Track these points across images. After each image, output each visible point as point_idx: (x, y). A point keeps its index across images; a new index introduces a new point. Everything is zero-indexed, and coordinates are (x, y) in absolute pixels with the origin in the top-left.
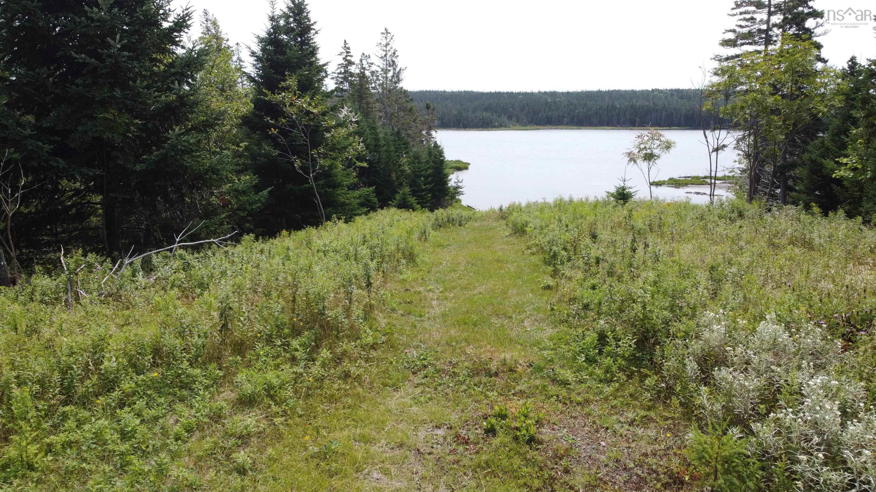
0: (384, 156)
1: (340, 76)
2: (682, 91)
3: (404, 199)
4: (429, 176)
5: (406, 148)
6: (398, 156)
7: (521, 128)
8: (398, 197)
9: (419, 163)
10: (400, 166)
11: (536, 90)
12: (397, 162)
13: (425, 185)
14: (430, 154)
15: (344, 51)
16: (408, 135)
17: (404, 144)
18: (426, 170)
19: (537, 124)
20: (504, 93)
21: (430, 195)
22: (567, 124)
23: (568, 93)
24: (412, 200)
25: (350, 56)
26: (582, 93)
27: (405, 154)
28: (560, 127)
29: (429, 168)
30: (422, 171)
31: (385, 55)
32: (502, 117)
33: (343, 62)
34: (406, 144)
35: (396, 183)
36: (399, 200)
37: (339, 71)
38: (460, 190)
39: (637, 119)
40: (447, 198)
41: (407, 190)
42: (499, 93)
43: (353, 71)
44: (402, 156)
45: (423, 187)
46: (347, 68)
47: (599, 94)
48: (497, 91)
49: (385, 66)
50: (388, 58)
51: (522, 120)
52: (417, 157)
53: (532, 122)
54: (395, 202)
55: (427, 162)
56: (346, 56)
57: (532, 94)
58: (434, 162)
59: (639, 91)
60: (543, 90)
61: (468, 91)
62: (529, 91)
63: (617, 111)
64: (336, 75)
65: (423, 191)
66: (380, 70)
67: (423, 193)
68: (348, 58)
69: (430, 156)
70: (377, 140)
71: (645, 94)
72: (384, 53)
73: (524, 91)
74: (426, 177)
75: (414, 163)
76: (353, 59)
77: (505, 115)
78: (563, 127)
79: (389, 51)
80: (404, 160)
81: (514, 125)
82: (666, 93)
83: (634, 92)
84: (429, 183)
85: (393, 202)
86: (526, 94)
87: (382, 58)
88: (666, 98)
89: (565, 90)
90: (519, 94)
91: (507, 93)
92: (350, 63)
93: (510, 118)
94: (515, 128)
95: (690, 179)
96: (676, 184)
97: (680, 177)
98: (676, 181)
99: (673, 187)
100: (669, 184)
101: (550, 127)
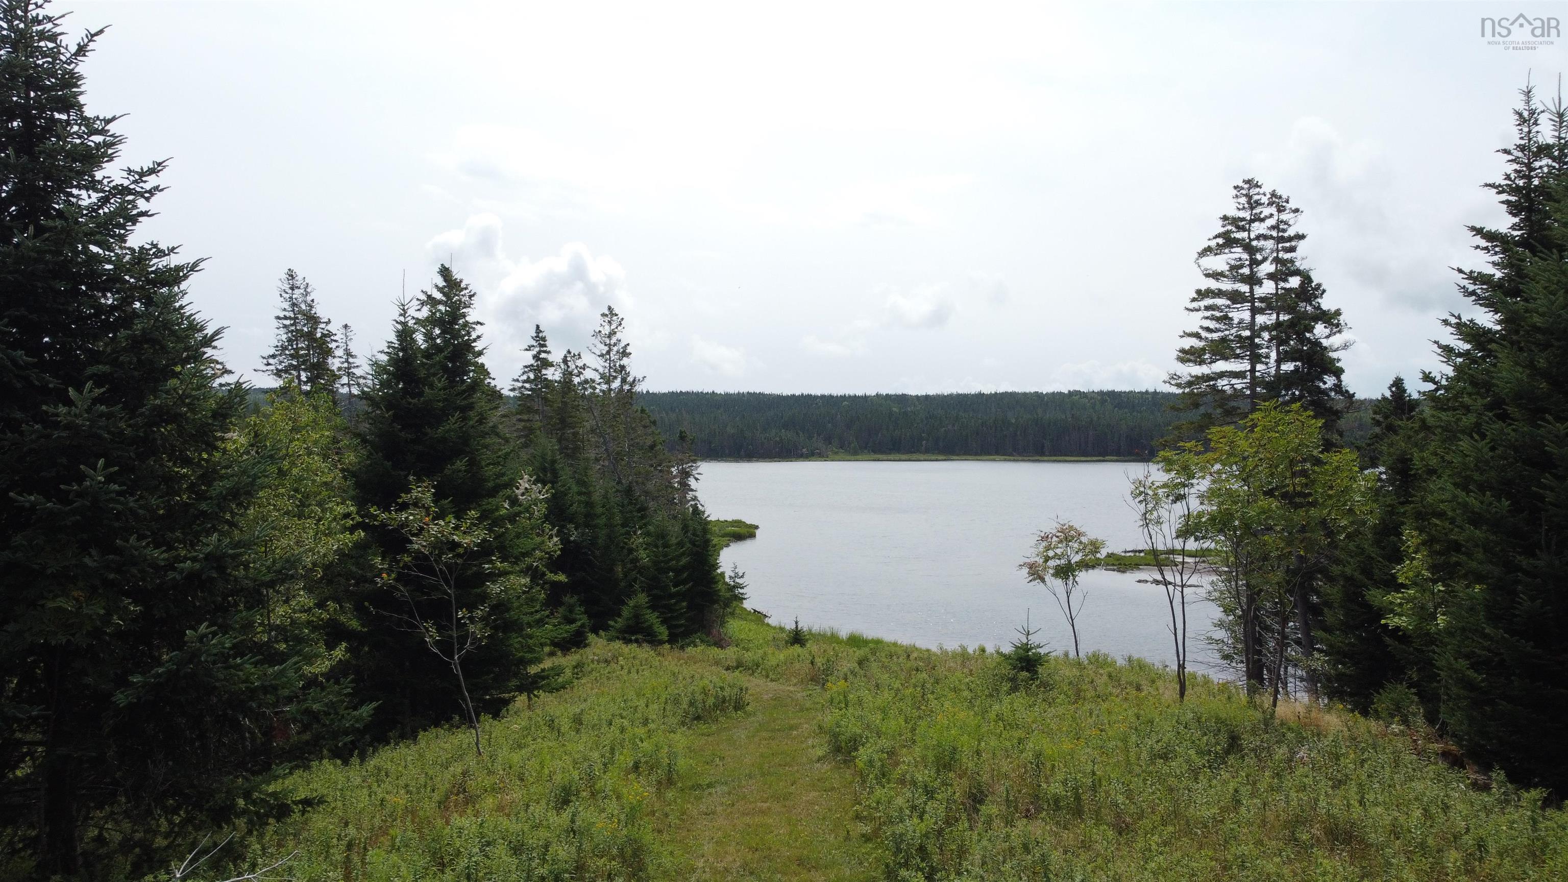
0: (603, 532)
1: (527, 385)
3: (637, 616)
4: (684, 568)
5: (642, 517)
6: (628, 533)
7: (848, 458)
8: (626, 612)
9: (666, 545)
10: (631, 551)
11: (871, 392)
12: (626, 543)
13: (675, 586)
14: (685, 528)
15: (534, 343)
16: (647, 493)
17: (639, 511)
18: (678, 558)
19: (875, 452)
20: (816, 397)
21: (684, 604)
22: (927, 451)
23: (927, 397)
24: (652, 618)
25: (545, 352)
26: (951, 396)
27: (640, 528)
28: (915, 456)
29: (683, 554)
30: (671, 560)
31: (608, 352)
32: (814, 439)
33: (532, 362)
34: (643, 509)
35: (623, 584)
36: (628, 619)
37: (525, 377)
38: (741, 591)
39: (1047, 444)
40: (716, 606)
41: (642, 598)
42: (809, 396)
43: (550, 377)
44: (635, 533)
45: (673, 590)
46: (540, 372)
47: (980, 399)
48: (806, 393)
49: (607, 371)
50: (613, 356)
51: (850, 443)
52: (662, 535)
53: (866, 448)
54: (620, 623)
55: (680, 544)
56: (539, 353)
57: (865, 398)
58: (693, 543)
59: (1047, 394)
60: (884, 392)
62: (860, 393)
63: (1011, 429)
64: (520, 385)
65: (671, 596)
66: (597, 377)
67: (673, 601)
68: (543, 355)
69: (686, 532)
70: (589, 504)
71: (1057, 399)
72: (607, 348)
73: (852, 394)
74: (678, 571)
75: (657, 546)
76: (551, 358)
77: (819, 435)
78: (922, 457)
79: (615, 345)
80: (638, 540)
81: (836, 453)
82: (1092, 398)
83: (1038, 395)
84: (684, 582)
85: (616, 622)
86: (854, 399)
87: (602, 355)
88: (1093, 406)
89: (921, 392)
90: (843, 398)
91: (823, 397)
92: (546, 364)
93: (828, 440)
94: (837, 457)
95: (1142, 554)
96: (1120, 564)
97: (1125, 552)
98: (1118, 560)
99: (1114, 570)
100: (1108, 565)
101: (898, 456)
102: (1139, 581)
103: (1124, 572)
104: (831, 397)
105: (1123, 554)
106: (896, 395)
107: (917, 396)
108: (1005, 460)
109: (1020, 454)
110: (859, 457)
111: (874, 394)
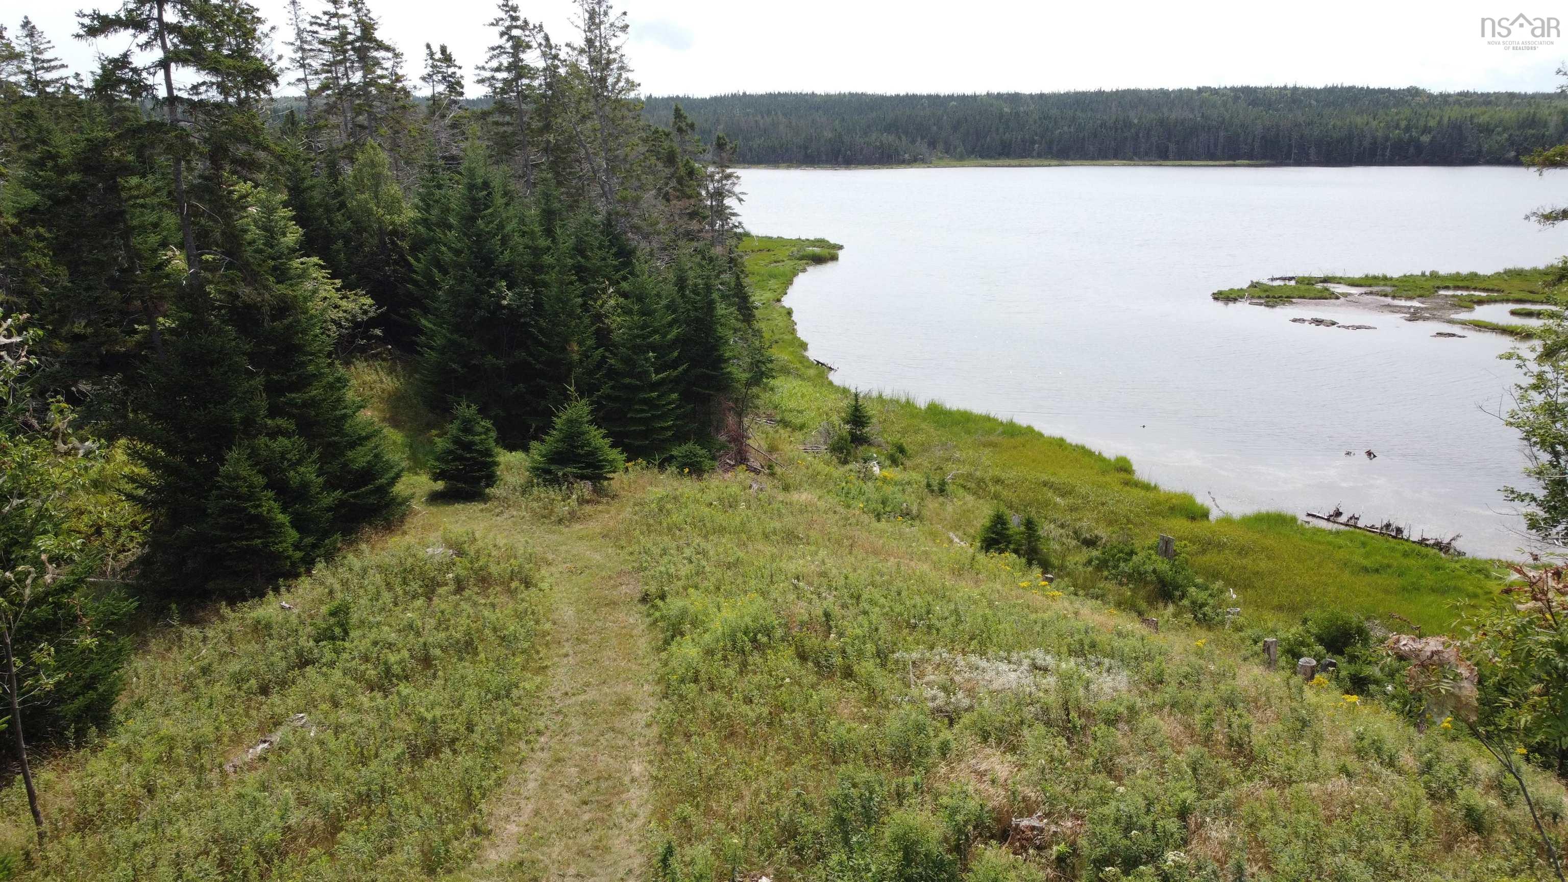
2: (1254, 90)
4: (673, 344)
7: (955, 163)
9: (646, 311)
11: (981, 91)
15: (505, 16)
18: (665, 329)
19: (982, 157)
20: (921, 97)
22: (1040, 156)
23: (1041, 96)
26: (1067, 95)
28: (1025, 161)
29: (674, 323)
30: (651, 334)
32: (918, 144)
34: (627, 253)
36: (558, 441)
37: (494, 64)
39: (1172, 147)
42: (914, 97)
43: (529, 64)
45: (653, 379)
46: (515, 56)
47: (1099, 97)
48: (911, 93)
51: (955, 148)
53: (973, 153)
56: (510, 28)
57: (974, 98)
59: (1173, 91)
61: (857, 94)
62: (969, 92)
63: (1133, 130)
65: (654, 386)
68: (516, 32)
71: (1184, 97)
73: (960, 93)
74: (664, 349)
77: (922, 139)
78: (1034, 162)
81: (941, 158)
82: (1223, 95)
83: (1164, 93)
84: (674, 365)
86: (963, 99)
88: (1225, 104)
90: (951, 98)
91: (929, 97)
92: (520, 45)
93: (932, 144)
94: (942, 163)
95: (1293, 283)
96: (1268, 297)
97: (1273, 279)
98: (1266, 291)
99: (1261, 304)
100: (1253, 297)
101: (1008, 161)
102: (1295, 320)
103: (1272, 307)
104: (938, 96)
105: (1270, 283)
106: (1008, 94)
107: (1031, 95)
108: (1124, 165)
109: (1140, 159)
110: (966, 162)
111: (984, 93)
